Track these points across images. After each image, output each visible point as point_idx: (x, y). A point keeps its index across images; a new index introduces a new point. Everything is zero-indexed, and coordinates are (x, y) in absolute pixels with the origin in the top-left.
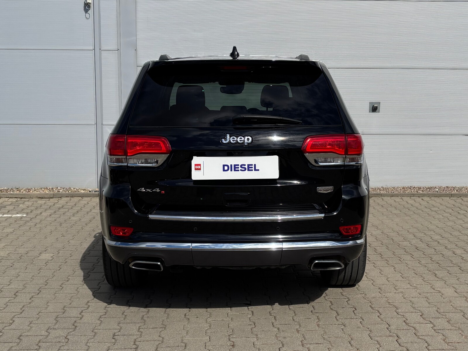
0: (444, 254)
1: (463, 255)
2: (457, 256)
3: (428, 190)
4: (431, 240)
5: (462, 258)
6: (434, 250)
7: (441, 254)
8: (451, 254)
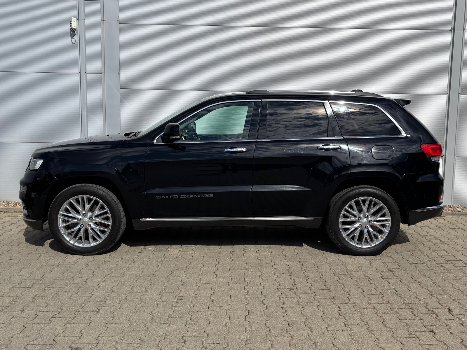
0: (397, 290)
1: (417, 292)
2: (412, 293)
5: (416, 296)
7: (395, 289)
8: (405, 290)
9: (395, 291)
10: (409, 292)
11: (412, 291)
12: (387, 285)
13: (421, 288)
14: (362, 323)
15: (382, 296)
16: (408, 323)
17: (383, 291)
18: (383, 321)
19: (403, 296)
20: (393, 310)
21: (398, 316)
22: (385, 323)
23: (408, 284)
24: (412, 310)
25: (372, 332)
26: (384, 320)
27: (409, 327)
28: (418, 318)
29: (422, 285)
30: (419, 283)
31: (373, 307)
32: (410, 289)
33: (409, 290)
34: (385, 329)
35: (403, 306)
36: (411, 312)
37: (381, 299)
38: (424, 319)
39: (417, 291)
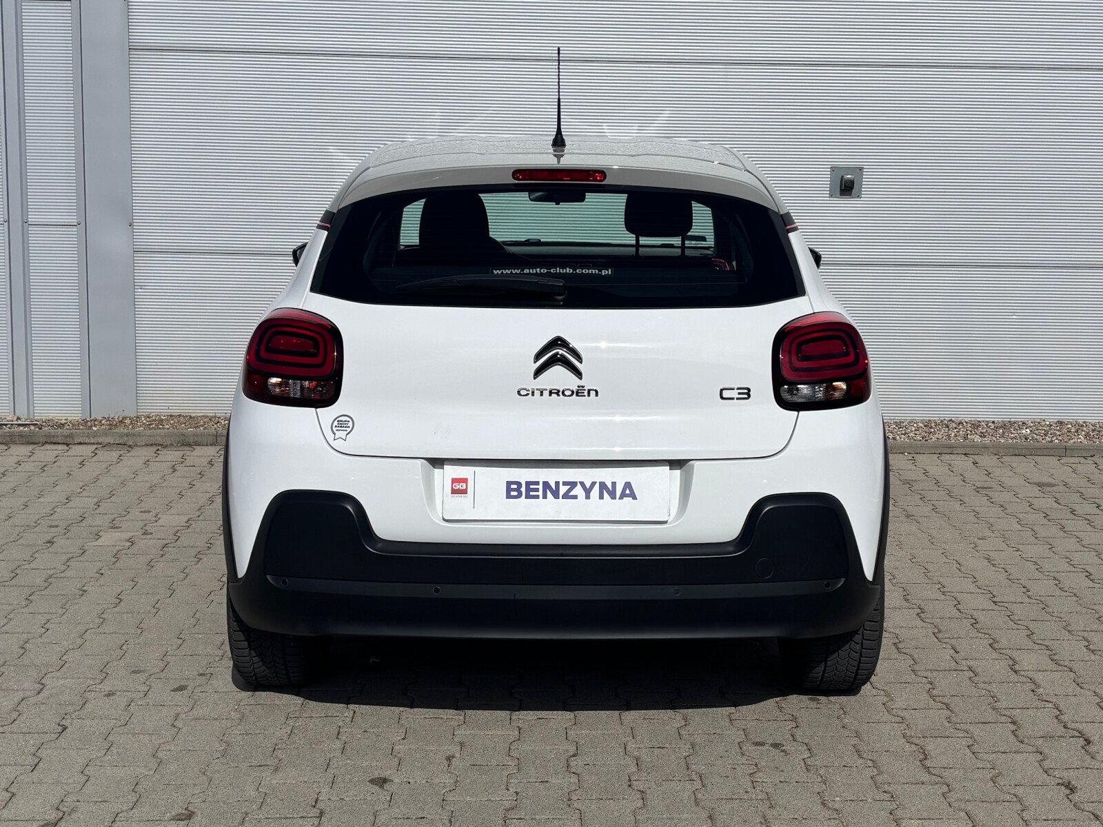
0: (979, 670)
3: (1001, 431)
4: (955, 612)
6: (953, 651)
7: (970, 669)
8: (1002, 671)
9: (972, 675)
10: (1014, 677)
11: (1022, 673)
12: (948, 657)
13: (1052, 666)
14: (860, 761)
15: (930, 686)
16: (998, 763)
17: (935, 674)
18: (922, 757)
19: (994, 688)
20: (958, 726)
21: (971, 743)
22: (928, 763)
23: (1015, 654)
24: (1014, 728)
25: (886, 786)
26: (925, 754)
27: (1000, 774)
28: (1030, 749)
29: (1055, 657)
30: (1048, 652)
31: (898, 719)
32: (1017, 669)
33: (1016, 672)
34: (926, 777)
35: (990, 716)
36: (1013, 732)
37: (924, 697)
38: (1046, 751)
39: (1040, 673)
